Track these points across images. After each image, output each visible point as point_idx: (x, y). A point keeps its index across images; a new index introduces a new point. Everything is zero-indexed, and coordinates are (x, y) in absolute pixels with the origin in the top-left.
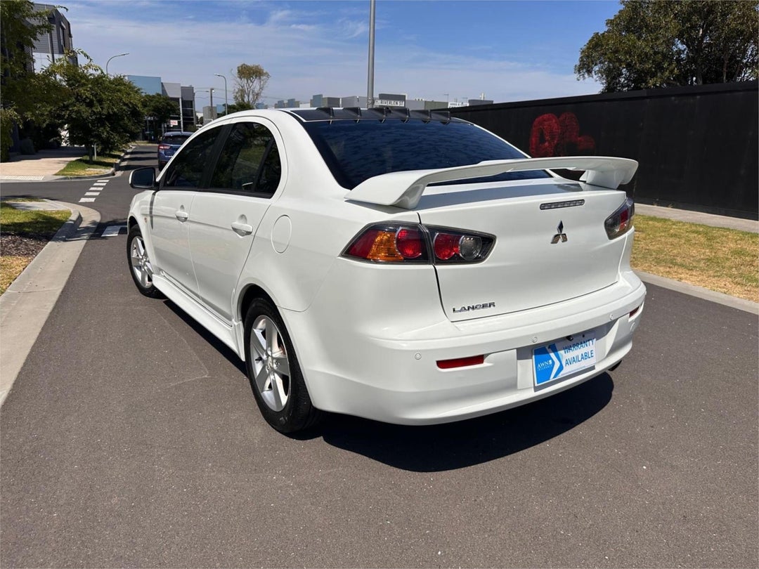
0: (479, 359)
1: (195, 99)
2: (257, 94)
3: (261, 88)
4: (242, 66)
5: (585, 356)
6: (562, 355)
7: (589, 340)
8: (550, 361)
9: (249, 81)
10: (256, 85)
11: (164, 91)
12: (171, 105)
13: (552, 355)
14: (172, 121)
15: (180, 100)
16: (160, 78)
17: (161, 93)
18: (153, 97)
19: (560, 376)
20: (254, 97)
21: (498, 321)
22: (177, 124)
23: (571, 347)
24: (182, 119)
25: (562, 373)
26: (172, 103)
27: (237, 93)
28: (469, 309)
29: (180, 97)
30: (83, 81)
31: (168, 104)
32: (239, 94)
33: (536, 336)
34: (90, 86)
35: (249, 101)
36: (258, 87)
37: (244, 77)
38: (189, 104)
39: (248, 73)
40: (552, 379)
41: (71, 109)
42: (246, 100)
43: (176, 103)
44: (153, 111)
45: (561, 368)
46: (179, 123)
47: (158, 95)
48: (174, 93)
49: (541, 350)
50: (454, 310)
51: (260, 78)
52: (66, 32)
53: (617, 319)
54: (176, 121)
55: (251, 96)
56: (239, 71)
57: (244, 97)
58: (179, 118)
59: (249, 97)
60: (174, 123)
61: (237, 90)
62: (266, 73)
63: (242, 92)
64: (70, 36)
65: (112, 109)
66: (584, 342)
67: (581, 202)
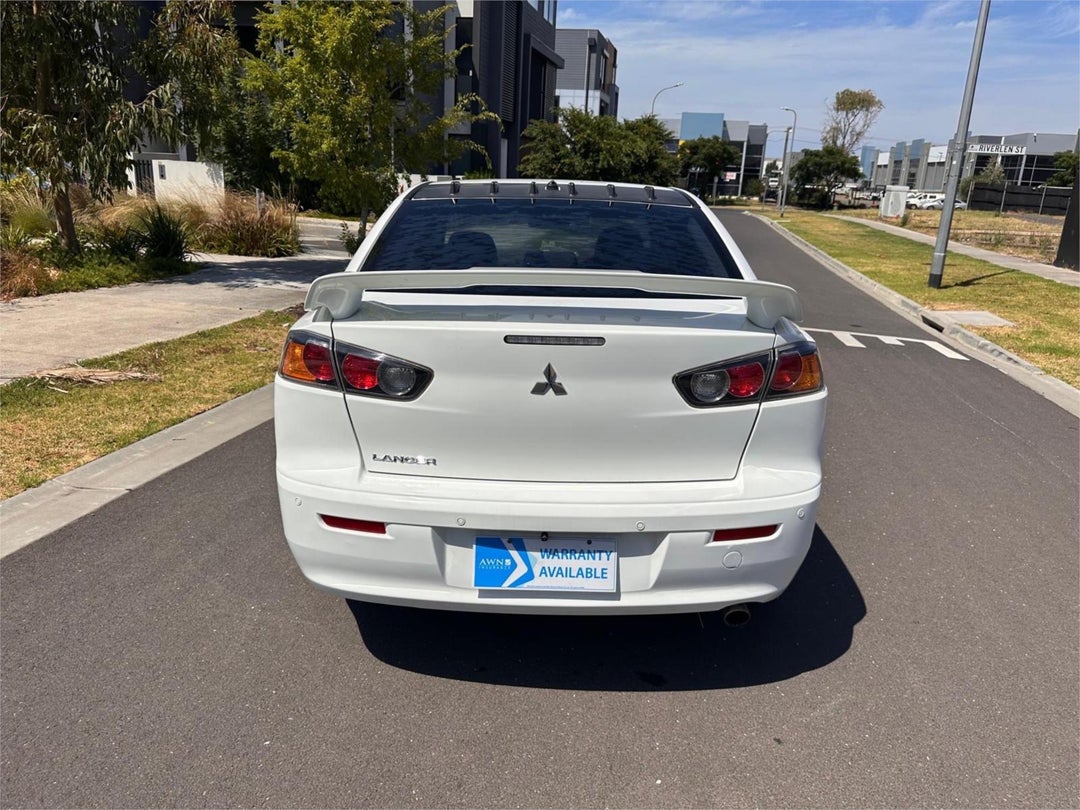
0: (378, 527)
1: (768, 143)
2: (859, 134)
3: (867, 125)
4: (843, 93)
5: (589, 573)
6: (536, 560)
7: (600, 552)
8: (508, 562)
9: (850, 115)
10: (859, 119)
11: (725, 132)
12: (729, 153)
13: (515, 554)
14: (728, 174)
15: (745, 144)
16: (723, 115)
17: (720, 135)
18: (709, 140)
19: (525, 587)
20: (852, 138)
21: (411, 483)
22: (734, 178)
23: (556, 551)
24: (742, 171)
25: (529, 583)
26: (732, 149)
27: (828, 133)
28: (395, 460)
29: (745, 139)
30: (582, 126)
31: (725, 150)
32: (831, 134)
33: (464, 516)
34: (588, 132)
35: (843, 145)
36: (861, 123)
37: (843, 109)
38: (756, 150)
39: (851, 102)
40: (505, 586)
41: (562, 161)
42: (839, 143)
43: (738, 150)
44: (704, 160)
45: (529, 576)
46: (738, 176)
47: (716, 138)
48: (738, 135)
49: (492, 541)
50: (375, 457)
51: (867, 110)
52: (610, 62)
53: (668, 532)
54: (735, 174)
55: (848, 138)
56: (838, 99)
57: (837, 137)
58: (739, 170)
59: (844, 138)
60: (731, 176)
61: (828, 128)
62: (879, 101)
63: (836, 130)
64: (614, 66)
65: (609, 162)
66: (589, 552)
67: (600, 340)
